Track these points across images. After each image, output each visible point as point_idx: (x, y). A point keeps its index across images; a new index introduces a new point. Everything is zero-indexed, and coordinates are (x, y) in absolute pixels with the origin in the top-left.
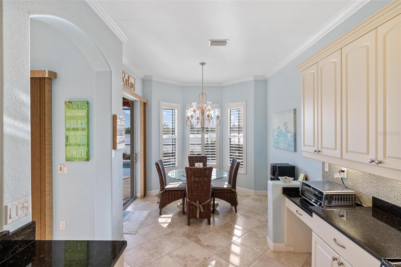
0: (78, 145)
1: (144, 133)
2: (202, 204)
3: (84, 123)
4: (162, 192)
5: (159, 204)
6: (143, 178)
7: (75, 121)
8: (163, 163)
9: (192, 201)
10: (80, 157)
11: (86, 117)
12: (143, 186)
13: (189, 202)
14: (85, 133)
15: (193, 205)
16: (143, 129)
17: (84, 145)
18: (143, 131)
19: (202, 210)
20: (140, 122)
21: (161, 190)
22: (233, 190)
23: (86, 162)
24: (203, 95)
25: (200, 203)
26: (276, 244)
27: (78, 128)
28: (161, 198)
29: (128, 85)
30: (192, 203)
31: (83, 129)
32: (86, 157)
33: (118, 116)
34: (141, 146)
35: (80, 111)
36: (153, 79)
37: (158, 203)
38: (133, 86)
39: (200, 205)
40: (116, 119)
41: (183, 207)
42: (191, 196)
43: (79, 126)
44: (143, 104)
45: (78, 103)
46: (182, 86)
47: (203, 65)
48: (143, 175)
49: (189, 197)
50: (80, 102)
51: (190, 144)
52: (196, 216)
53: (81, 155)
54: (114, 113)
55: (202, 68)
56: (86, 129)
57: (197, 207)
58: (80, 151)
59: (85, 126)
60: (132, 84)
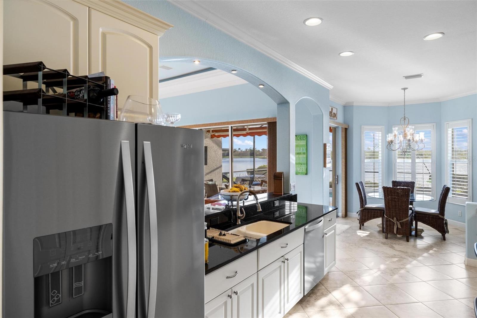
0: (300, 164)
1: (345, 156)
2: (400, 222)
3: (304, 149)
4: (362, 209)
5: (359, 221)
6: (344, 199)
7: (299, 148)
8: (364, 187)
9: (390, 218)
10: (302, 172)
11: (306, 145)
12: (344, 206)
13: (386, 218)
14: (305, 156)
15: (390, 221)
16: (344, 153)
17: (304, 164)
18: (344, 155)
19: (399, 226)
20: (342, 146)
21: (361, 208)
22: (440, 216)
23: (306, 175)
24: (405, 119)
25: (397, 220)
26: (470, 259)
27: (301, 153)
28: (360, 216)
29: (332, 116)
30: (390, 220)
31: (304, 154)
32: (305, 172)
33: (327, 144)
34: (342, 169)
35: (302, 141)
36: (354, 105)
37: (358, 219)
38: (335, 115)
39: (397, 221)
40: (326, 146)
41: (382, 226)
42: (388, 213)
43: (301, 151)
44: (344, 129)
45: (301, 136)
46: (387, 106)
47: (405, 90)
48: (344, 196)
49: (386, 214)
50: (302, 135)
51: (397, 172)
52: (393, 231)
53: (303, 171)
54: (324, 142)
55: (404, 93)
56: (306, 153)
57: (395, 223)
58: (302, 168)
59: (305, 151)
60: (335, 113)
